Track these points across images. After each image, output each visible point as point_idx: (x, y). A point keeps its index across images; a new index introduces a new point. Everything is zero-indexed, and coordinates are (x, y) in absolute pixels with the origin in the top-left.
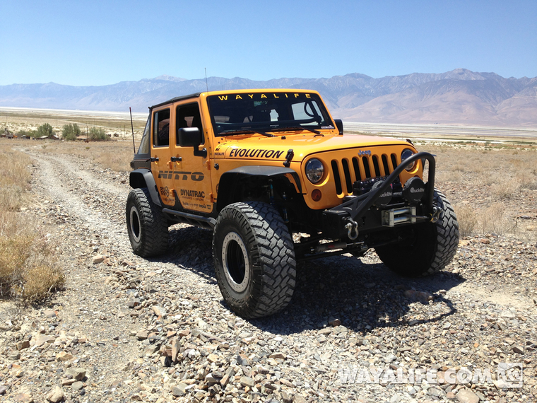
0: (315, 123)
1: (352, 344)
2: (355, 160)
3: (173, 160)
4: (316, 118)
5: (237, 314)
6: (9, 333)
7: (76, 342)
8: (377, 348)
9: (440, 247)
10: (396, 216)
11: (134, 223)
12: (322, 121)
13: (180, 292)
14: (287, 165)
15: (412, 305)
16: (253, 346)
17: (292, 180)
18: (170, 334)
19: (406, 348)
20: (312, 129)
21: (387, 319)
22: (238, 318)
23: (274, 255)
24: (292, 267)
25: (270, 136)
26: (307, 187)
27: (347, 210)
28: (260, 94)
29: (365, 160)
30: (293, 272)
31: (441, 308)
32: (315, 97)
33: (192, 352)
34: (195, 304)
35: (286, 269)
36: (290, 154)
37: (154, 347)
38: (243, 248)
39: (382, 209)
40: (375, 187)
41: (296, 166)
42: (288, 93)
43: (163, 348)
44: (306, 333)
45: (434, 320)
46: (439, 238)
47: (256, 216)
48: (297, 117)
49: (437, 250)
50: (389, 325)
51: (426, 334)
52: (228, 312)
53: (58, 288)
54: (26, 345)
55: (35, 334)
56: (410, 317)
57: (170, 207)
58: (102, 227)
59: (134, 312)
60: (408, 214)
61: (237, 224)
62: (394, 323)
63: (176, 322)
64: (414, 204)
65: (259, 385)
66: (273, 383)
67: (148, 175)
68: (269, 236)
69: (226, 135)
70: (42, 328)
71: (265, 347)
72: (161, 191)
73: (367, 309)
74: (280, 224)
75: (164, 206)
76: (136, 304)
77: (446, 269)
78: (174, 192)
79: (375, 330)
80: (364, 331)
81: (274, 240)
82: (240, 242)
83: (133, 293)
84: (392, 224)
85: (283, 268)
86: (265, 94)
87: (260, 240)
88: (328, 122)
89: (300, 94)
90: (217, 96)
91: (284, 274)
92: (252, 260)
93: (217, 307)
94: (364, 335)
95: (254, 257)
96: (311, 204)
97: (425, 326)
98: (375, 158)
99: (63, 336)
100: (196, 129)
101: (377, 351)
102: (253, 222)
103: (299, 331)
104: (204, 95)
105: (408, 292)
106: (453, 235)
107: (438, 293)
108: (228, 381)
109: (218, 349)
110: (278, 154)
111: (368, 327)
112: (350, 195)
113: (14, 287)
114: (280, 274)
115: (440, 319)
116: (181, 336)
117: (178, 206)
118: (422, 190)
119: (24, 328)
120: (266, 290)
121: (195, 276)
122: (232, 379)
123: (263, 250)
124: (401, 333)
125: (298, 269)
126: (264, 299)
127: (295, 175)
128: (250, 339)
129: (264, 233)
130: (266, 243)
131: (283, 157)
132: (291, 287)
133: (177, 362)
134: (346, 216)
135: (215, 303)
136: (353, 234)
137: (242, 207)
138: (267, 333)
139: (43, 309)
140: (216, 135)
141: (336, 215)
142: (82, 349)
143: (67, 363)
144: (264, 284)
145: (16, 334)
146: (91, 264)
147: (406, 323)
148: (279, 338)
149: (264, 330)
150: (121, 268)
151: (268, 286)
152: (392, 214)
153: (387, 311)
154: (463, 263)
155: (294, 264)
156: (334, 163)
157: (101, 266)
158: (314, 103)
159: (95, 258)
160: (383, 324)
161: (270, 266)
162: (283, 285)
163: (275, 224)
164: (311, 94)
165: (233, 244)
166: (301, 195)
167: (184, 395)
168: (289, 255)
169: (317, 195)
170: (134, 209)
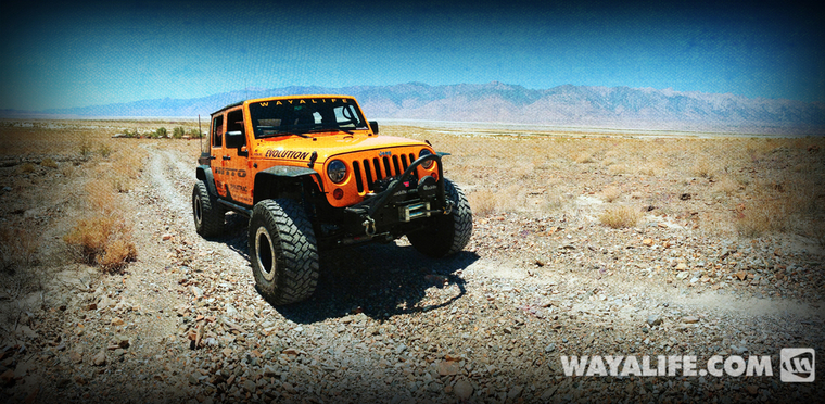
0: (352, 125)
1: (369, 334)
2: (376, 161)
3: (224, 158)
4: (353, 120)
5: (266, 300)
6: (85, 294)
7: (130, 310)
8: (392, 337)
9: (458, 233)
10: (411, 212)
11: (198, 209)
12: (358, 123)
13: (222, 274)
14: (311, 166)
15: (429, 289)
16: (270, 339)
17: (316, 180)
18: (199, 317)
19: (418, 336)
20: (346, 130)
21: (404, 306)
22: (267, 304)
23: (297, 250)
24: (315, 261)
25: (306, 137)
26: (329, 186)
27: (366, 209)
28: (300, 100)
29: (386, 160)
30: (316, 266)
31: (454, 290)
32: (351, 102)
33: (212, 341)
34: (231, 287)
35: (308, 263)
36: (315, 156)
37: (185, 326)
38: (270, 241)
39: (398, 206)
40: (391, 185)
41: (319, 167)
42: (326, 99)
43: (190, 331)
44: (327, 322)
45: (444, 305)
46: (456, 225)
47: (281, 213)
48: (338, 120)
49: (455, 235)
50: (405, 312)
51: (436, 320)
52: (259, 297)
53: (131, 258)
54: (94, 307)
55: (104, 297)
56: (426, 303)
57: (223, 198)
58: (181, 208)
59: (181, 288)
60: (423, 209)
61: (264, 219)
62: (411, 310)
63: (207, 305)
64: (428, 200)
65: (260, 392)
66: (273, 389)
67: (208, 170)
68: (292, 233)
69: (266, 137)
70: (110, 293)
71: (283, 340)
72: (216, 183)
73: (389, 295)
74: (305, 221)
75: (219, 196)
76: (184, 281)
77: (466, 249)
78: (226, 186)
79: (391, 318)
80: (383, 319)
81: (297, 237)
82: (268, 236)
83: (185, 270)
84: (408, 219)
85: (305, 262)
86: (304, 99)
87: (283, 236)
88: (363, 124)
89: (337, 99)
90: (258, 103)
91: (307, 267)
92: (277, 254)
93: (251, 290)
94: (382, 323)
95: (279, 251)
96: (333, 202)
97: (435, 311)
98: (395, 158)
99: (123, 302)
100: (239, 133)
101: (391, 341)
102: (277, 219)
103: (322, 320)
104: (247, 103)
105: (427, 277)
106: (467, 221)
107: (455, 273)
108: (234, 382)
109: (235, 341)
110: (305, 156)
111: (387, 314)
112: (371, 193)
113: (97, 256)
114: (302, 268)
115: (449, 303)
116: (208, 321)
117: (229, 198)
118: (434, 187)
119: (99, 290)
120: (288, 282)
121: (240, 258)
122: (238, 380)
123: (286, 246)
124: (414, 320)
125: (320, 262)
126: (288, 290)
127: (317, 175)
128: (270, 329)
129: (287, 230)
130: (290, 239)
131: (308, 158)
132: (314, 279)
133: (199, 347)
134: (363, 213)
135: (250, 287)
136: (371, 230)
137: (270, 205)
138: (289, 322)
139: (116, 275)
140: (256, 138)
141: (354, 213)
142: (133, 316)
143: (118, 328)
144: (287, 277)
145: (90, 296)
146: (161, 241)
147: (421, 310)
148: (300, 328)
149: (288, 319)
150: (181, 246)
151: (291, 279)
152: (407, 211)
153: (405, 297)
154: (479, 242)
155: (317, 258)
156: (356, 164)
157: (168, 242)
158: (351, 107)
159: (165, 235)
160: (401, 311)
161: (293, 260)
162: (306, 278)
163: (299, 220)
164: (347, 99)
165: (263, 236)
166: (324, 194)
167: (197, 384)
168: (311, 250)
169: (338, 193)
170: (197, 197)
